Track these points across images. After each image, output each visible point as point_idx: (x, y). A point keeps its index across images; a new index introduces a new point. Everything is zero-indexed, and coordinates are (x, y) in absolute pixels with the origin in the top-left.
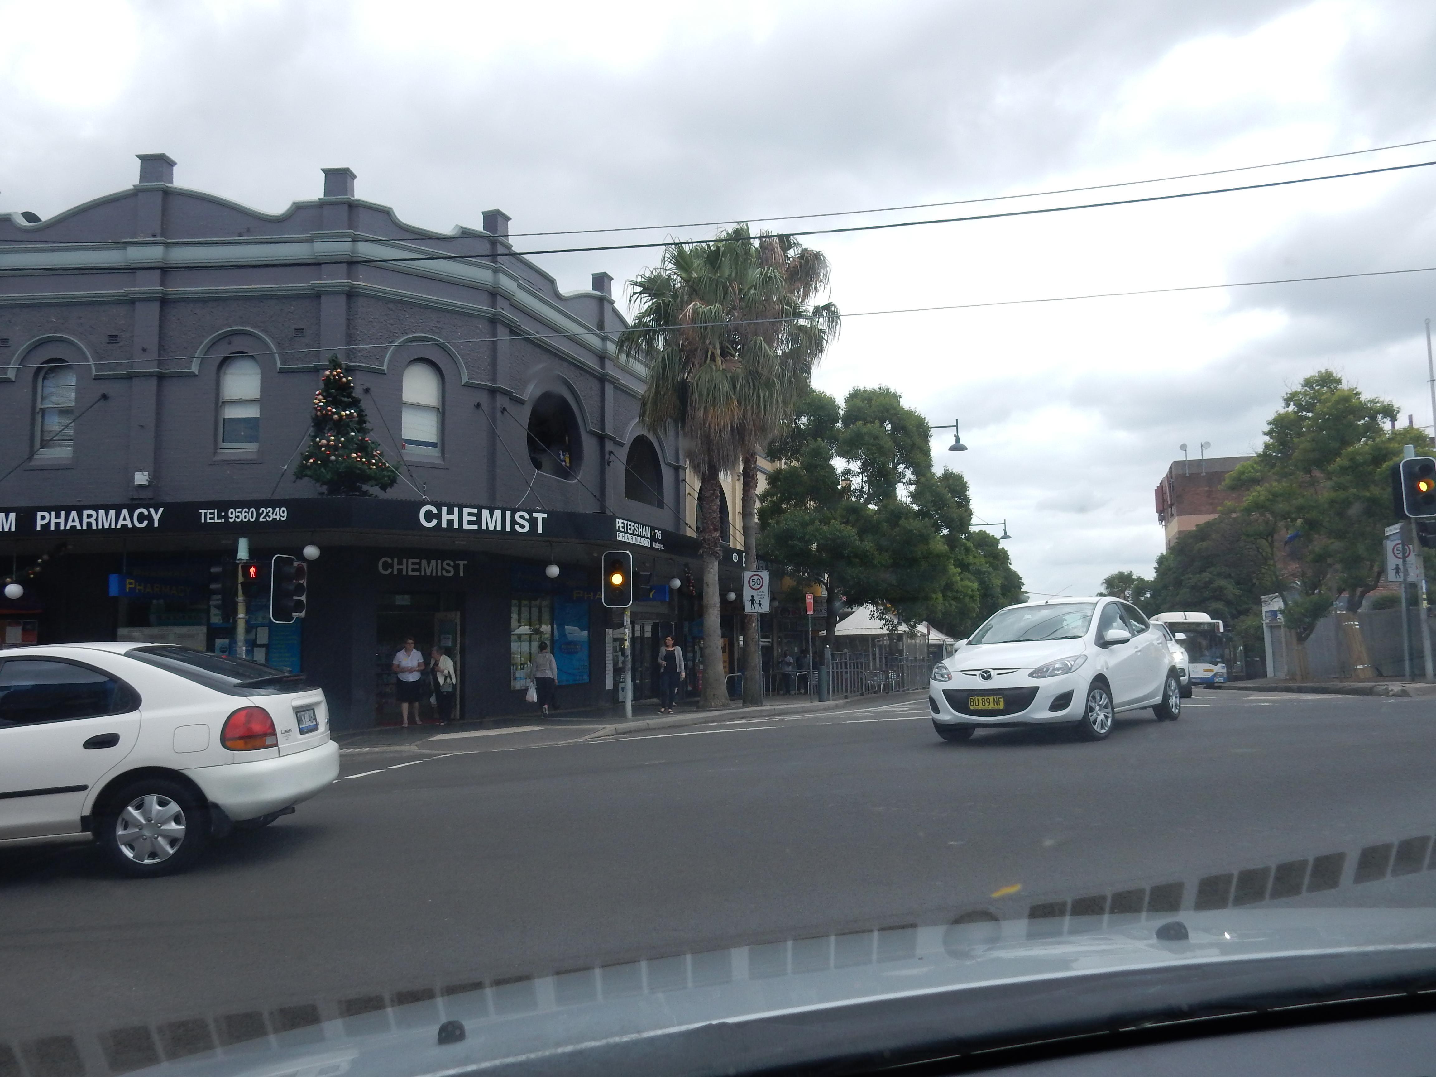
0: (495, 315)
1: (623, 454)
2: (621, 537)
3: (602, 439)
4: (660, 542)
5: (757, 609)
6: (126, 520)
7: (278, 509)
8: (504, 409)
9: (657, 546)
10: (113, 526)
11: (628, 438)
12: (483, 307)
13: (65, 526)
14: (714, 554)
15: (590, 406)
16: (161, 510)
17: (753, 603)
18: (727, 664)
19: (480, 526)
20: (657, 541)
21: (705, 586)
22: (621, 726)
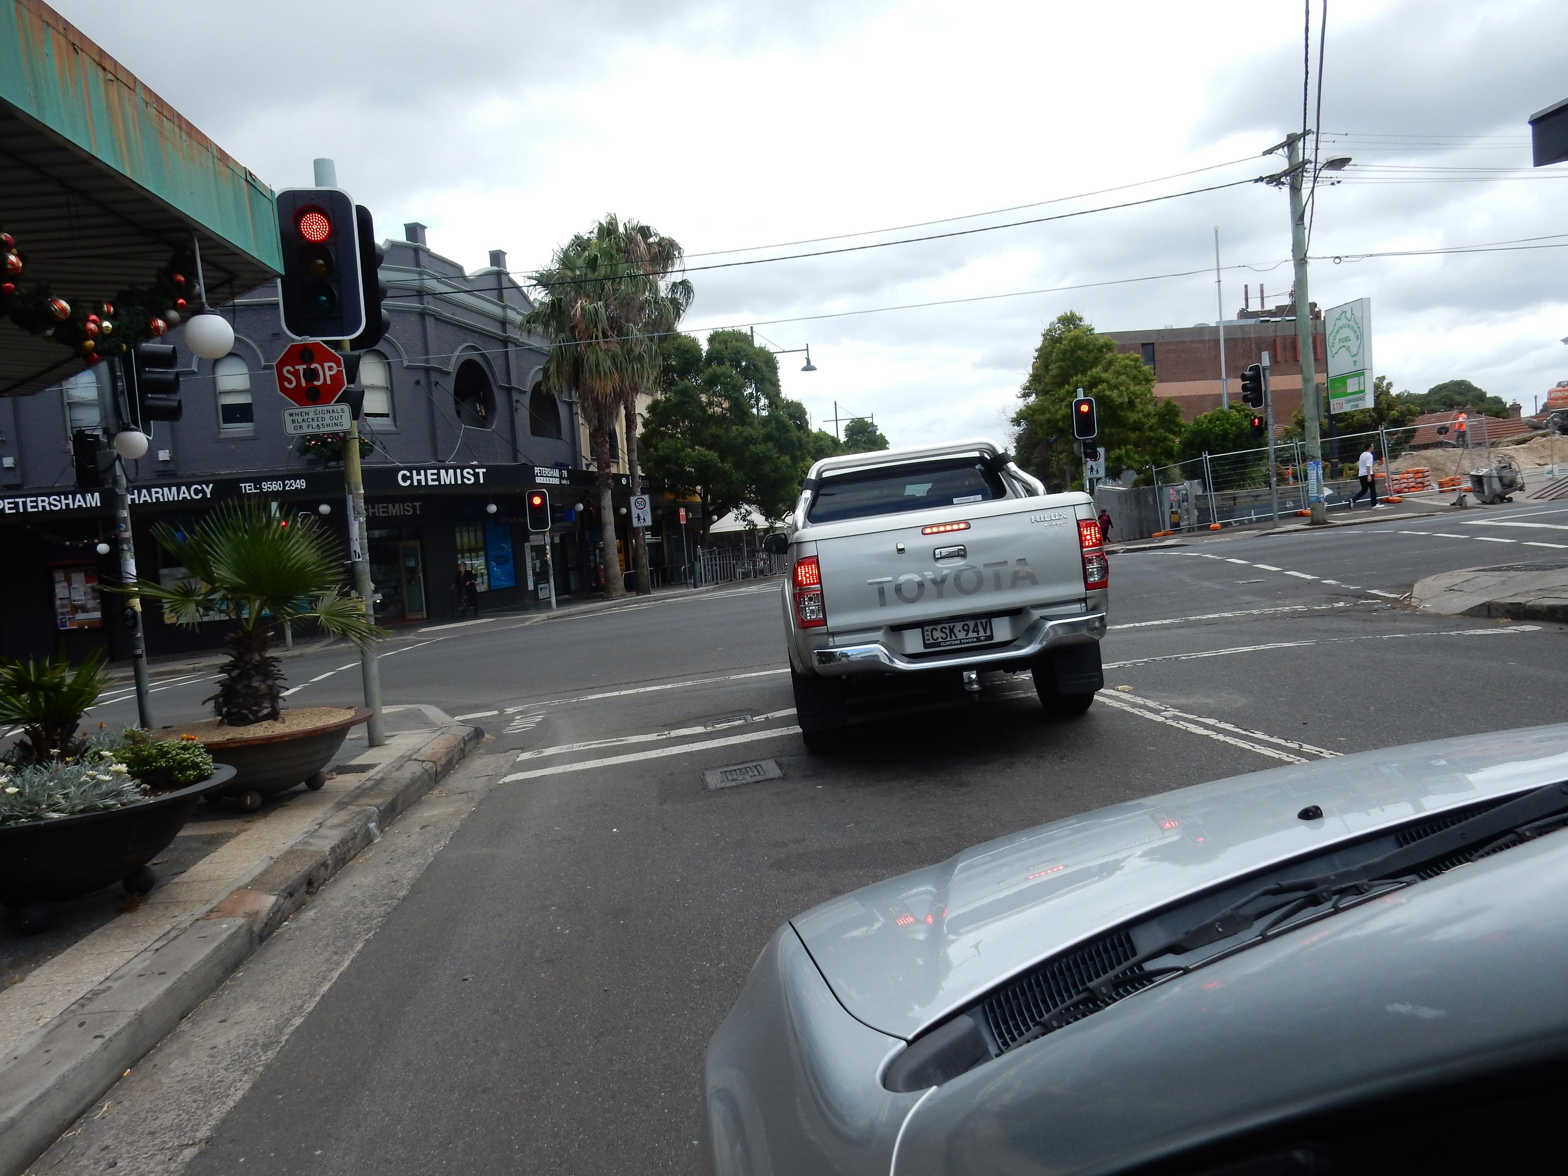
0: (423, 309)
1: (526, 400)
2: (539, 480)
3: (509, 391)
4: (566, 479)
5: (642, 524)
6: (184, 493)
7: (298, 481)
8: (437, 383)
9: (564, 482)
10: (176, 499)
11: (528, 387)
12: (415, 304)
13: (139, 500)
14: (608, 486)
15: (498, 365)
16: (211, 485)
17: (639, 520)
18: (623, 563)
19: (440, 482)
20: (564, 478)
21: (602, 510)
22: (551, 614)
